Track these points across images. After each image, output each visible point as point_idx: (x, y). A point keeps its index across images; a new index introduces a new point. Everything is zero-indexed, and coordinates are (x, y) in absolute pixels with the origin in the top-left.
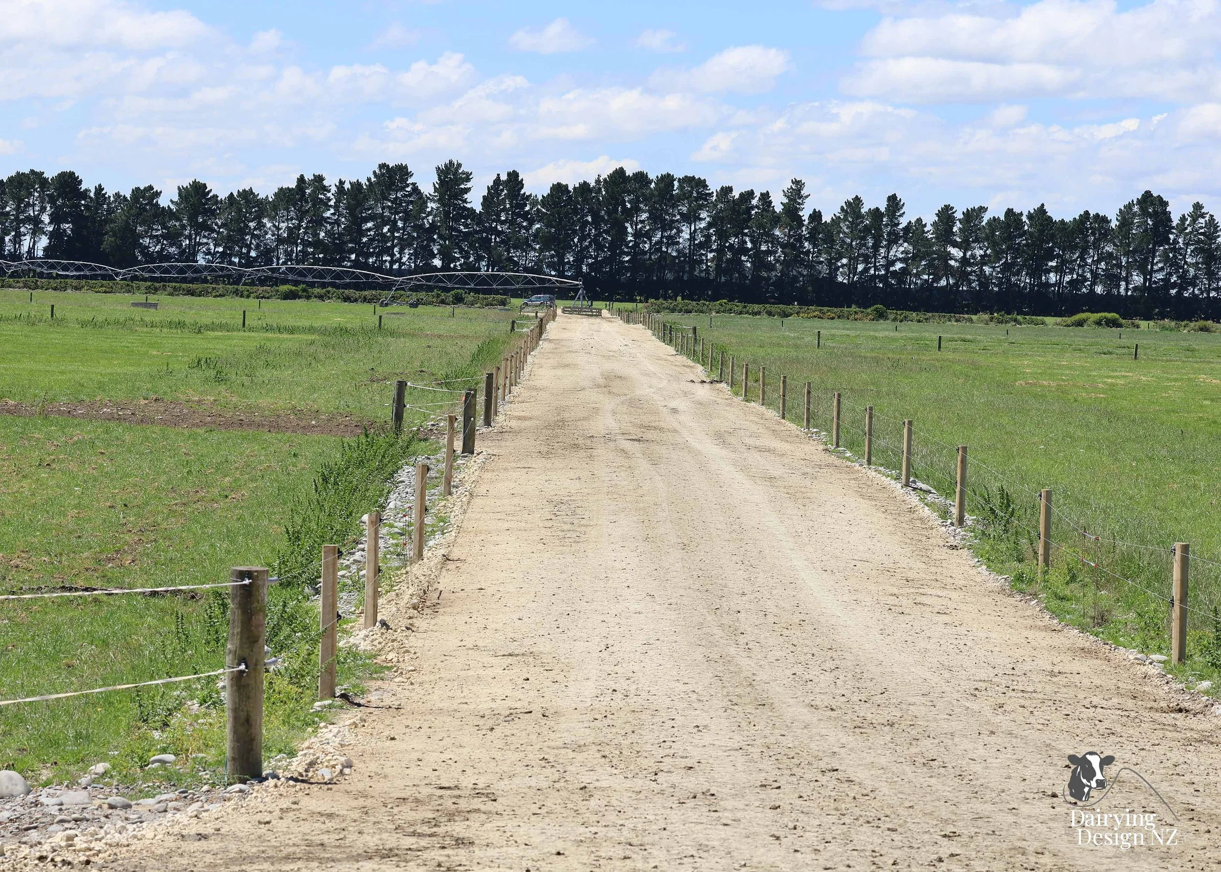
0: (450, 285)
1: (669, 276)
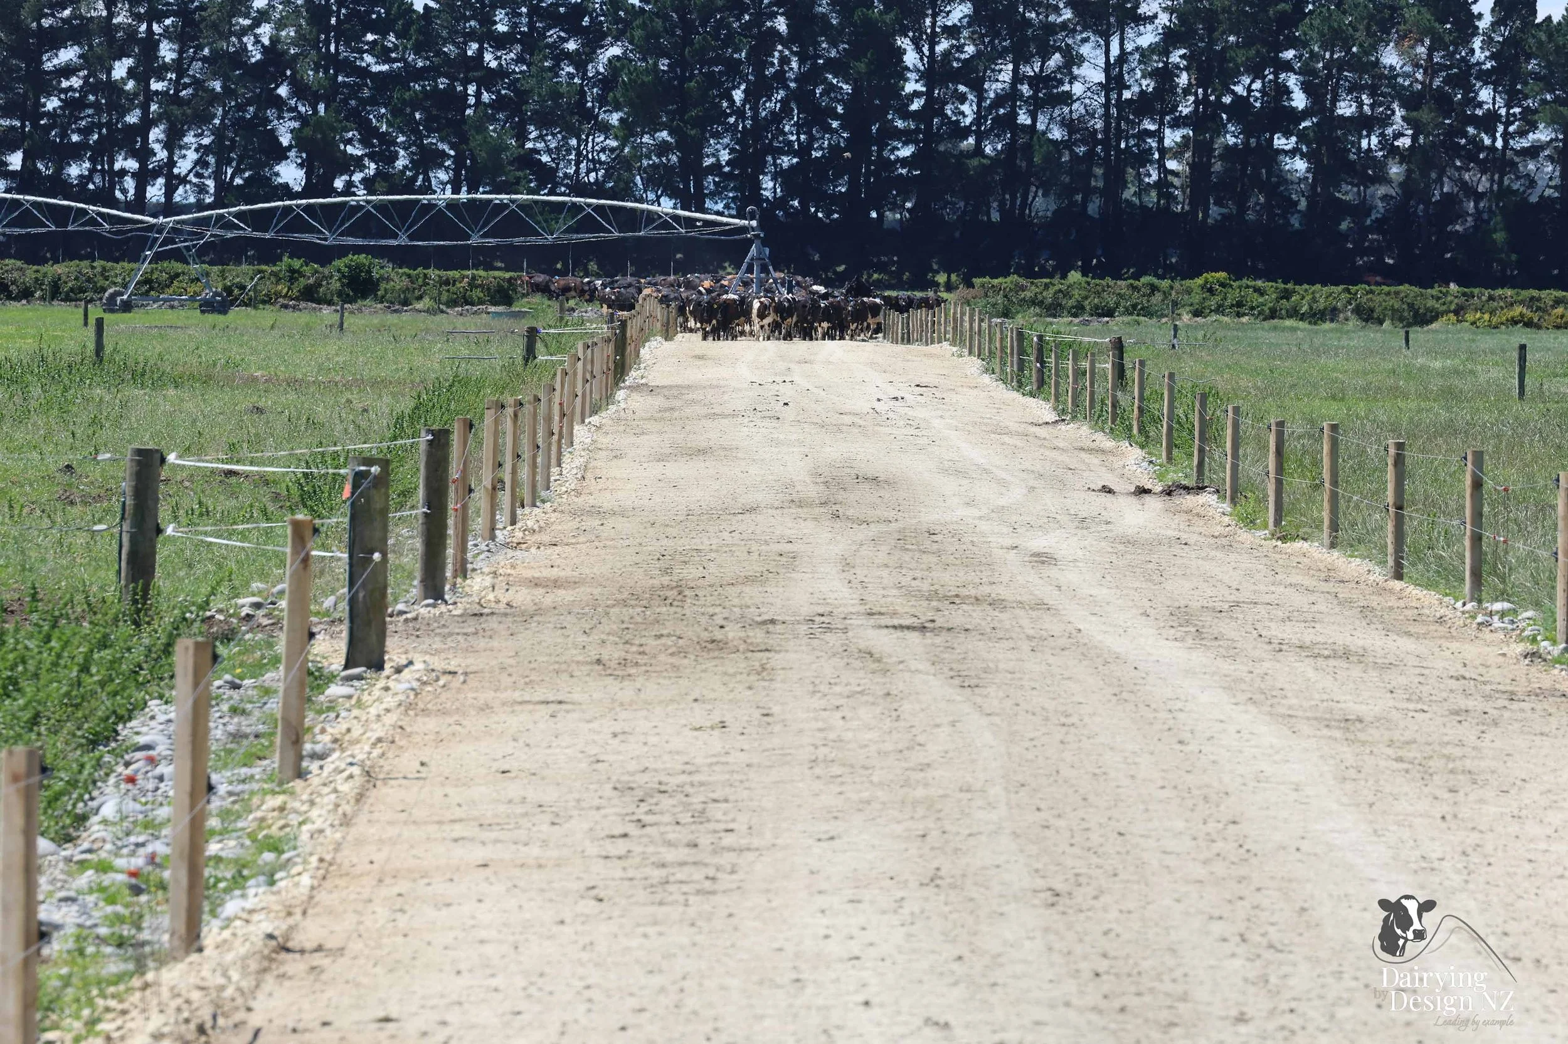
0: (330, 239)
1: (1042, 205)
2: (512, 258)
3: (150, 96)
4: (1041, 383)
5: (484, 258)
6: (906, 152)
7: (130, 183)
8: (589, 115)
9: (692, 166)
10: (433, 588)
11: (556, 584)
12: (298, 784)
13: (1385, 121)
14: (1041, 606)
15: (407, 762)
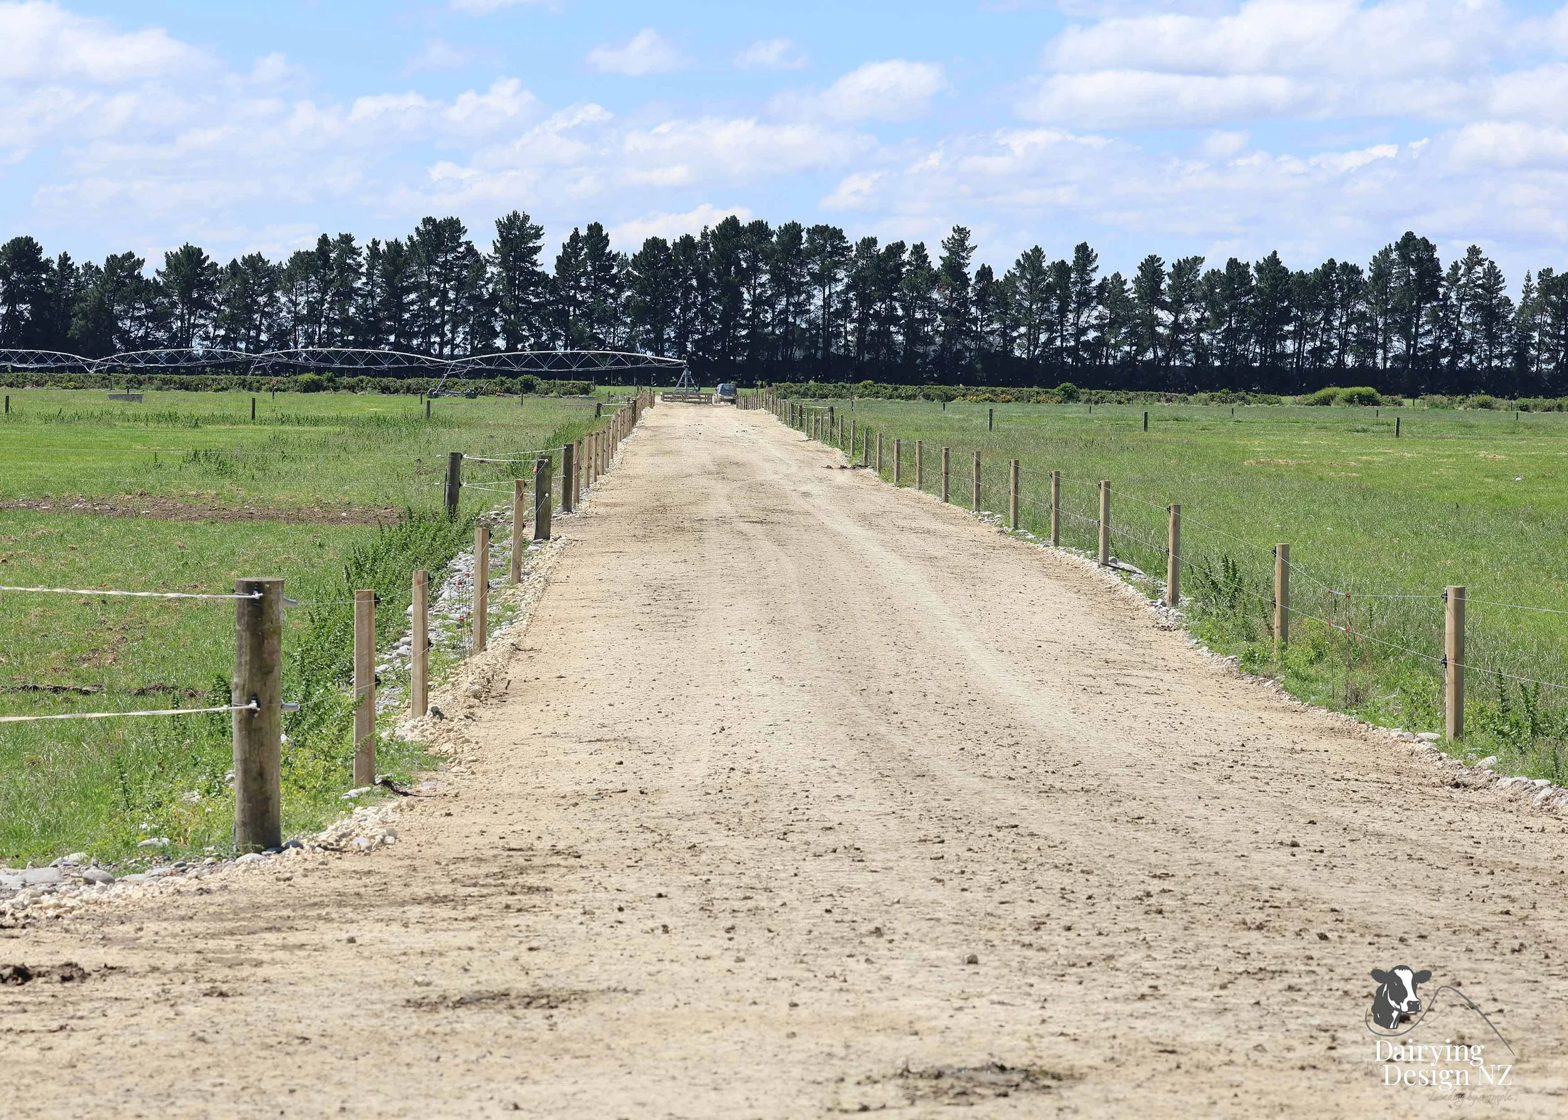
0: (517, 369)
1: (798, 354)
2: (587, 376)
3: (445, 312)
4: (801, 425)
5: (577, 376)
6: (744, 333)
7: (437, 347)
8: (618, 319)
9: (659, 339)
10: (567, 508)
11: (615, 505)
12: (520, 585)
13: (934, 320)
14: (808, 513)
15: (562, 576)
